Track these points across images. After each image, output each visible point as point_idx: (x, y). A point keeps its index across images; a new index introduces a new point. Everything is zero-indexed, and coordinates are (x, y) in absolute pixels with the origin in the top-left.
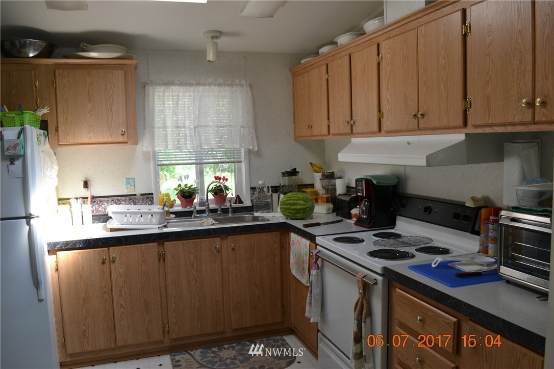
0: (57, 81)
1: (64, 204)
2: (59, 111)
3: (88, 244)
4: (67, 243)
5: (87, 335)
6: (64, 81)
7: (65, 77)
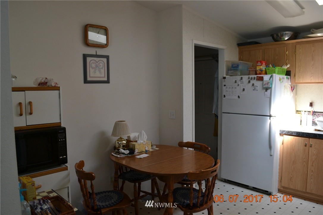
0: (296, 51)
1: (299, 113)
2: (296, 66)
3: (299, 135)
4: (289, 132)
5: (292, 180)
6: (300, 50)
7: (300, 48)
